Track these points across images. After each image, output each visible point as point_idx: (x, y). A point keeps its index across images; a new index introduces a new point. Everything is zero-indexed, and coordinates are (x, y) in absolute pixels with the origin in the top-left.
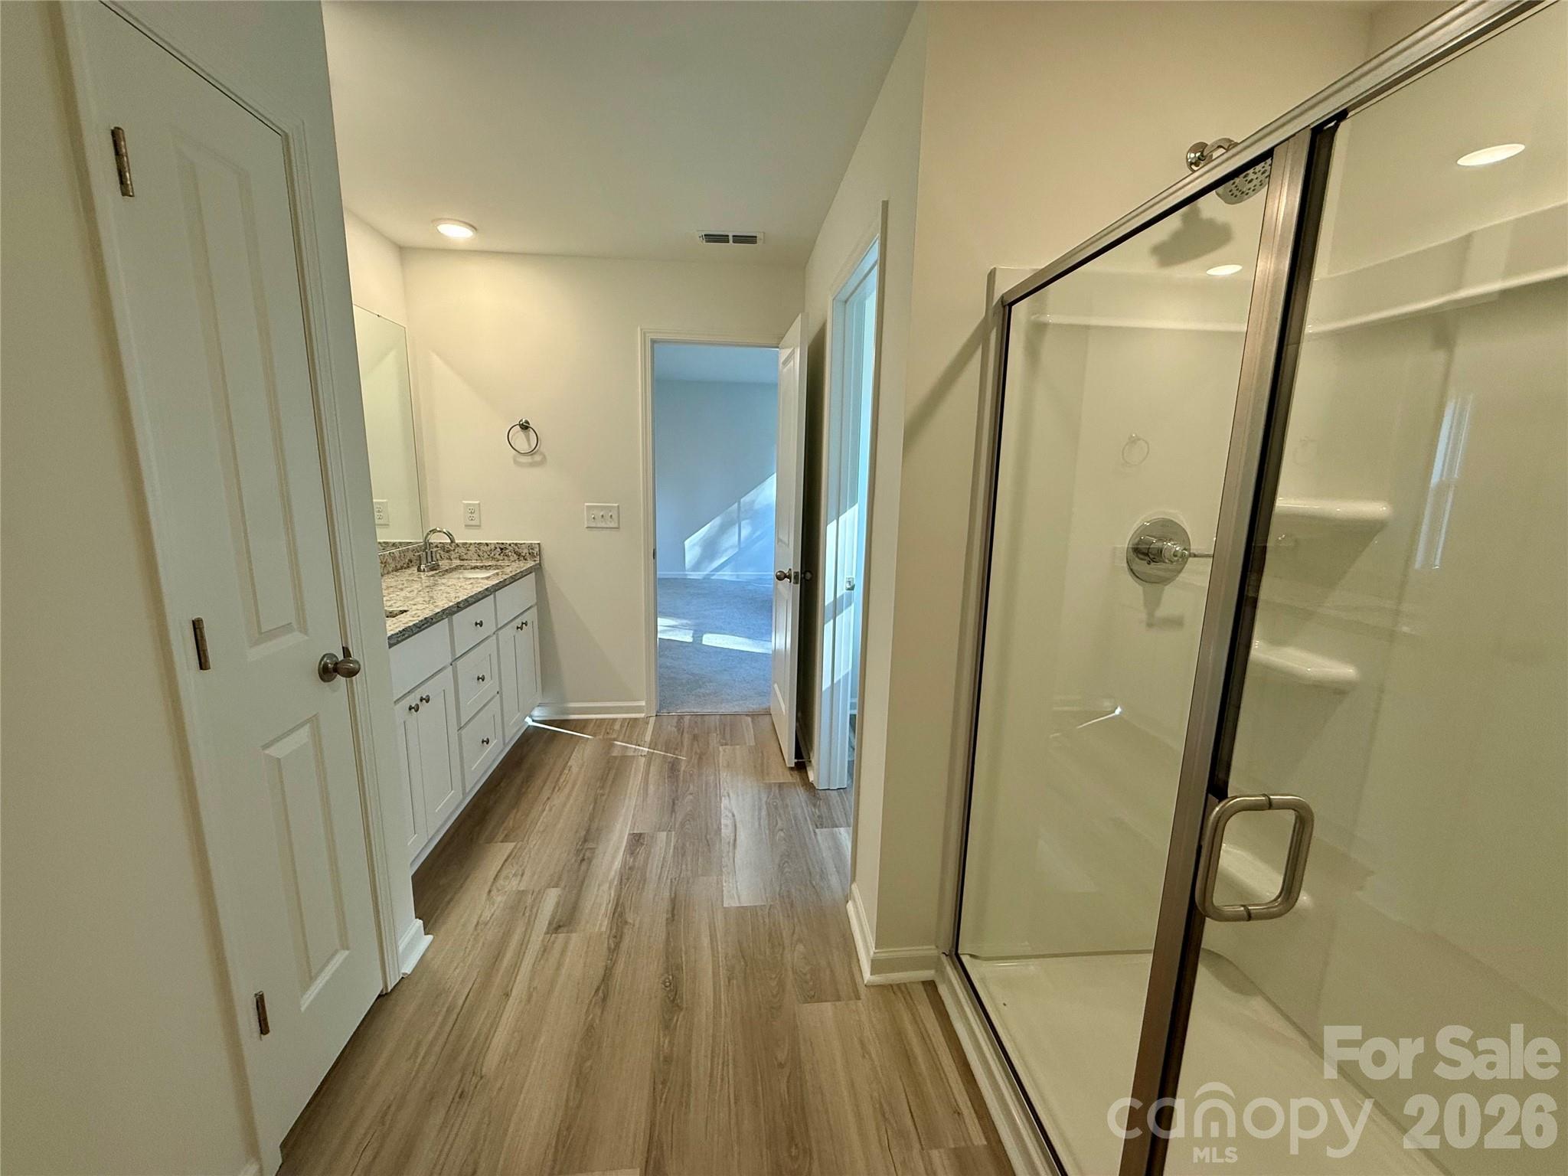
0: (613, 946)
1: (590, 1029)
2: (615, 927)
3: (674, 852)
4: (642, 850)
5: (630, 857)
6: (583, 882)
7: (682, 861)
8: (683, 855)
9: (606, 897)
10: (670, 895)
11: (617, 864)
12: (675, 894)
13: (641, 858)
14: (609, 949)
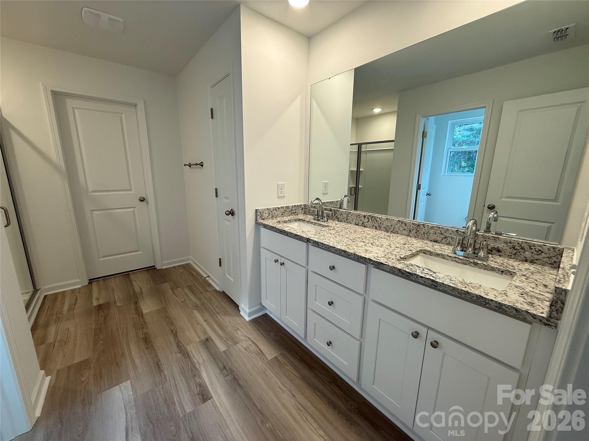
0: (179, 344)
1: (172, 324)
2: (184, 349)
3: (174, 400)
4: (196, 390)
5: (199, 382)
6: (214, 359)
7: (164, 396)
8: (166, 400)
9: (197, 357)
10: (163, 373)
11: (204, 374)
12: (161, 374)
13: (193, 385)
14: (180, 342)
